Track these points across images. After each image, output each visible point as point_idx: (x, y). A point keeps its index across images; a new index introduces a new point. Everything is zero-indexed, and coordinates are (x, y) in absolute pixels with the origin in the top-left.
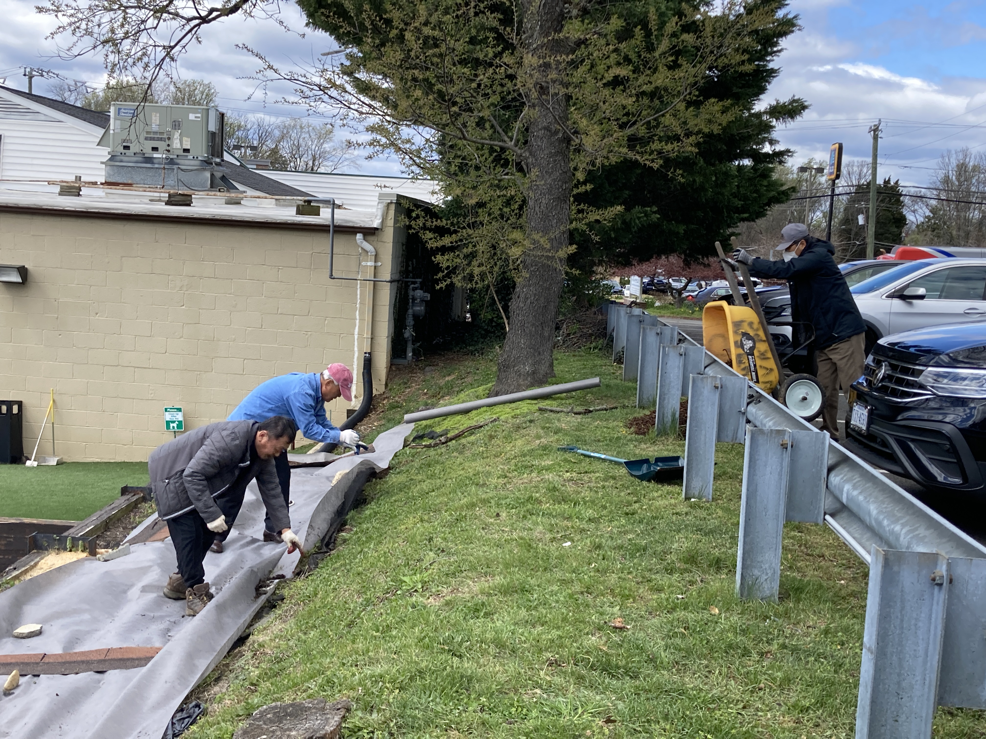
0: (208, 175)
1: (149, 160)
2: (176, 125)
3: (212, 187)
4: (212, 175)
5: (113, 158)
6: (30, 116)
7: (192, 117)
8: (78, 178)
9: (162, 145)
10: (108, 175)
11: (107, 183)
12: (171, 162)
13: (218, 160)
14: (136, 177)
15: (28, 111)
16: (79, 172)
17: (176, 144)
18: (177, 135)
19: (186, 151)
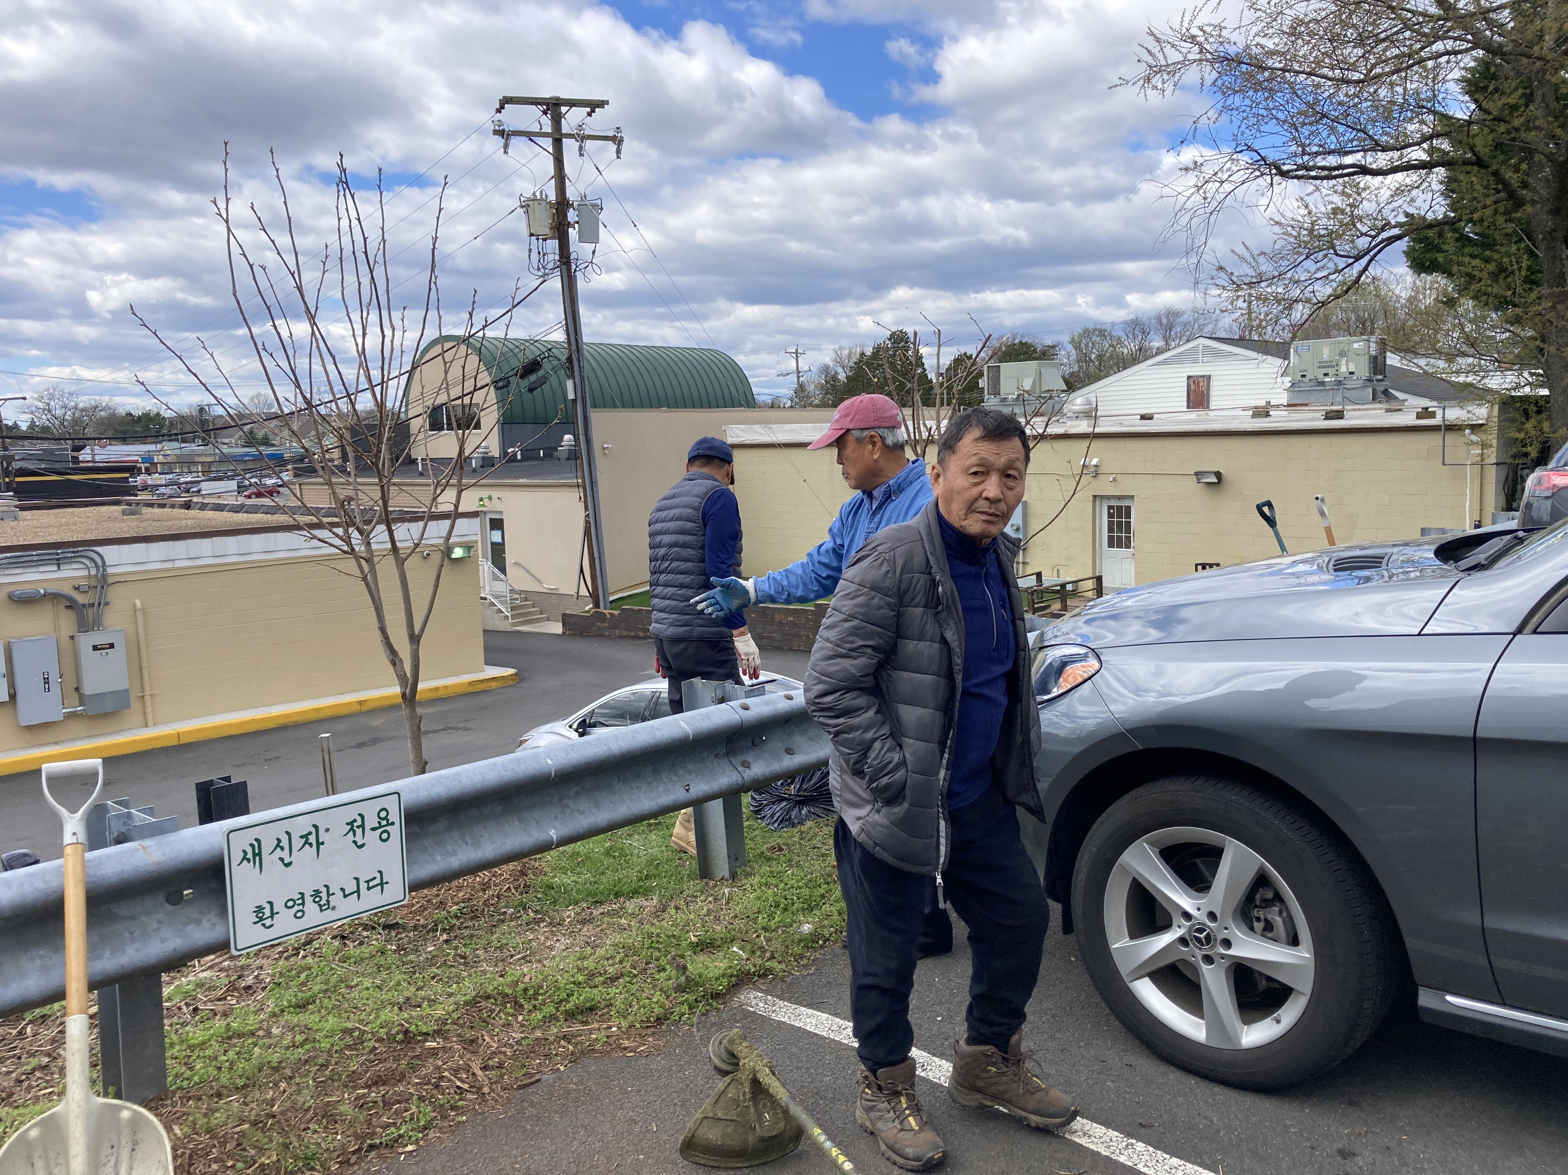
0: (1370, 390)
1: (1322, 383)
2: (1343, 354)
3: (1374, 399)
4: (1374, 390)
5: (1293, 385)
6: (1233, 358)
7: (1356, 346)
8: (1268, 403)
9: (1331, 371)
10: (1289, 399)
11: (1289, 405)
12: (1339, 383)
13: (1380, 377)
14: (1313, 398)
15: (1231, 354)
16: (1268, 398)
17: (1343, 369)
18: (1344, 362)
19: (1352, 373)
